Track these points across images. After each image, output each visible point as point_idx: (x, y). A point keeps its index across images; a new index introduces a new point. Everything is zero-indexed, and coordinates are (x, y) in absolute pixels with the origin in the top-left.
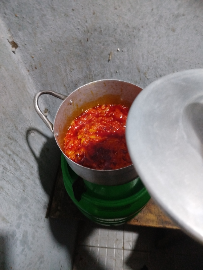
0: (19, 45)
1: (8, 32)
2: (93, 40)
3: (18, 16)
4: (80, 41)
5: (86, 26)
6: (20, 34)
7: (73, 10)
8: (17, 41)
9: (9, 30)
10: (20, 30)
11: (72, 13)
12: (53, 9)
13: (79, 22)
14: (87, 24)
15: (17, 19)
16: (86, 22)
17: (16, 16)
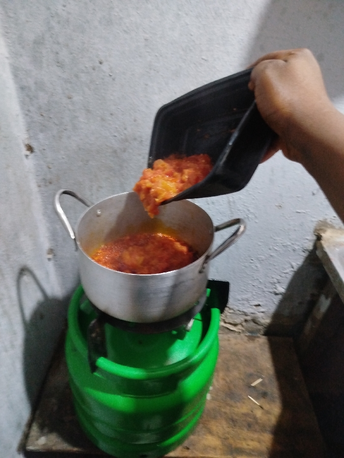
0: (36, 150)
1: (26, 132)
2: (131, 151)
3: (44, 115)
4: (115, 152)
5: (125, 134)
6: (41, 136)
7: (111, 114)
8: (34, 145)
9: (27, 131)
10: (42, 131)
11: (110, 118)
12: (88, 111)
13: (116, 128)
14: (125, 132)
15: (41, 118)
16: (125, 129)
17: (42, 115)
